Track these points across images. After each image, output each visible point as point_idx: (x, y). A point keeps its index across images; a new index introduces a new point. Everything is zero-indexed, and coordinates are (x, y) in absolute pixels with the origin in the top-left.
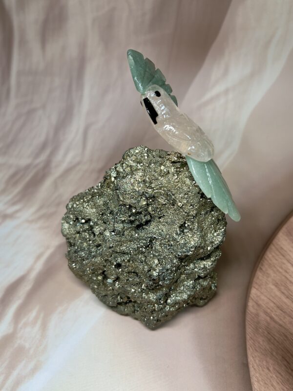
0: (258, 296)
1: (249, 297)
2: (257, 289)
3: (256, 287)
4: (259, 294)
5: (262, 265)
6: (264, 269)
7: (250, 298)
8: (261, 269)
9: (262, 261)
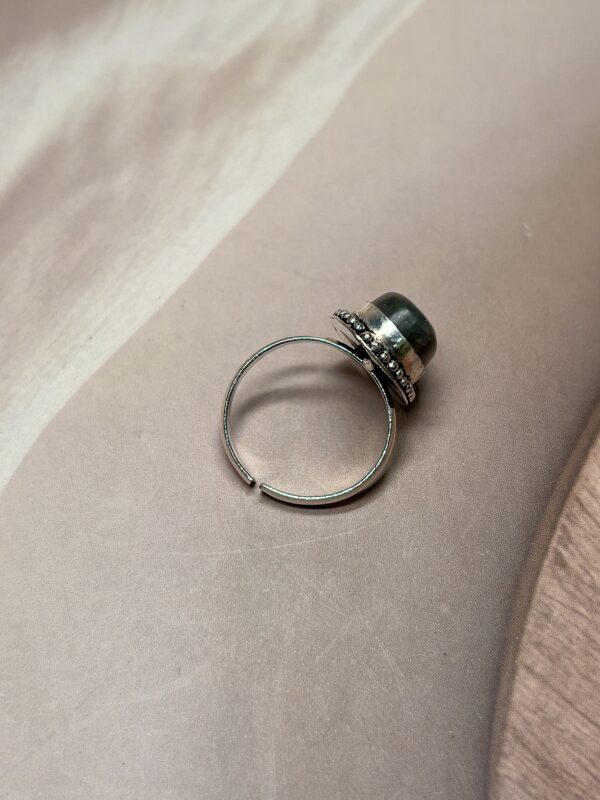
0: (550, 722)
1: (504, 725)
2: (544, 681)
3: (538, 669)
4: (553, 707)
5: (567, 540)
6: (574, 564)
7: (509, 735)
8: (560, 562)
9: (563, 520)
